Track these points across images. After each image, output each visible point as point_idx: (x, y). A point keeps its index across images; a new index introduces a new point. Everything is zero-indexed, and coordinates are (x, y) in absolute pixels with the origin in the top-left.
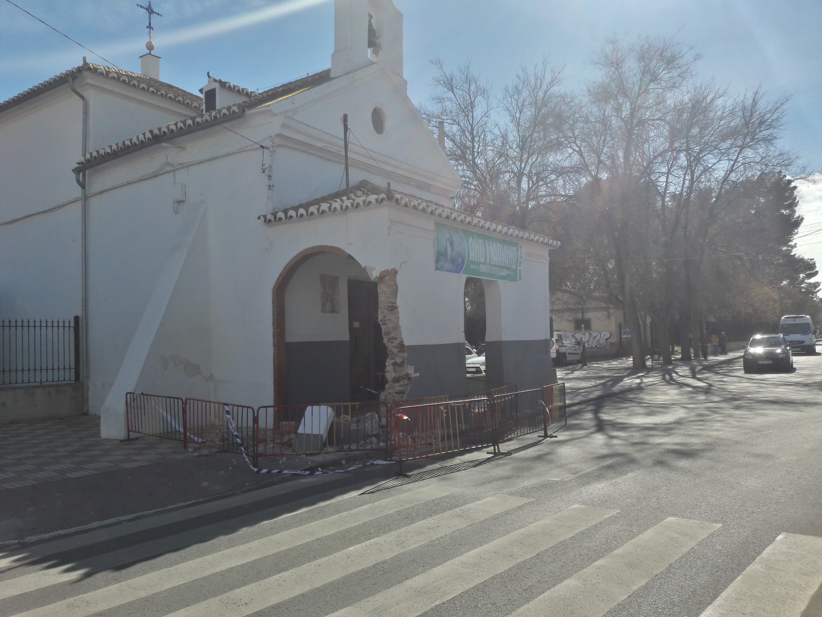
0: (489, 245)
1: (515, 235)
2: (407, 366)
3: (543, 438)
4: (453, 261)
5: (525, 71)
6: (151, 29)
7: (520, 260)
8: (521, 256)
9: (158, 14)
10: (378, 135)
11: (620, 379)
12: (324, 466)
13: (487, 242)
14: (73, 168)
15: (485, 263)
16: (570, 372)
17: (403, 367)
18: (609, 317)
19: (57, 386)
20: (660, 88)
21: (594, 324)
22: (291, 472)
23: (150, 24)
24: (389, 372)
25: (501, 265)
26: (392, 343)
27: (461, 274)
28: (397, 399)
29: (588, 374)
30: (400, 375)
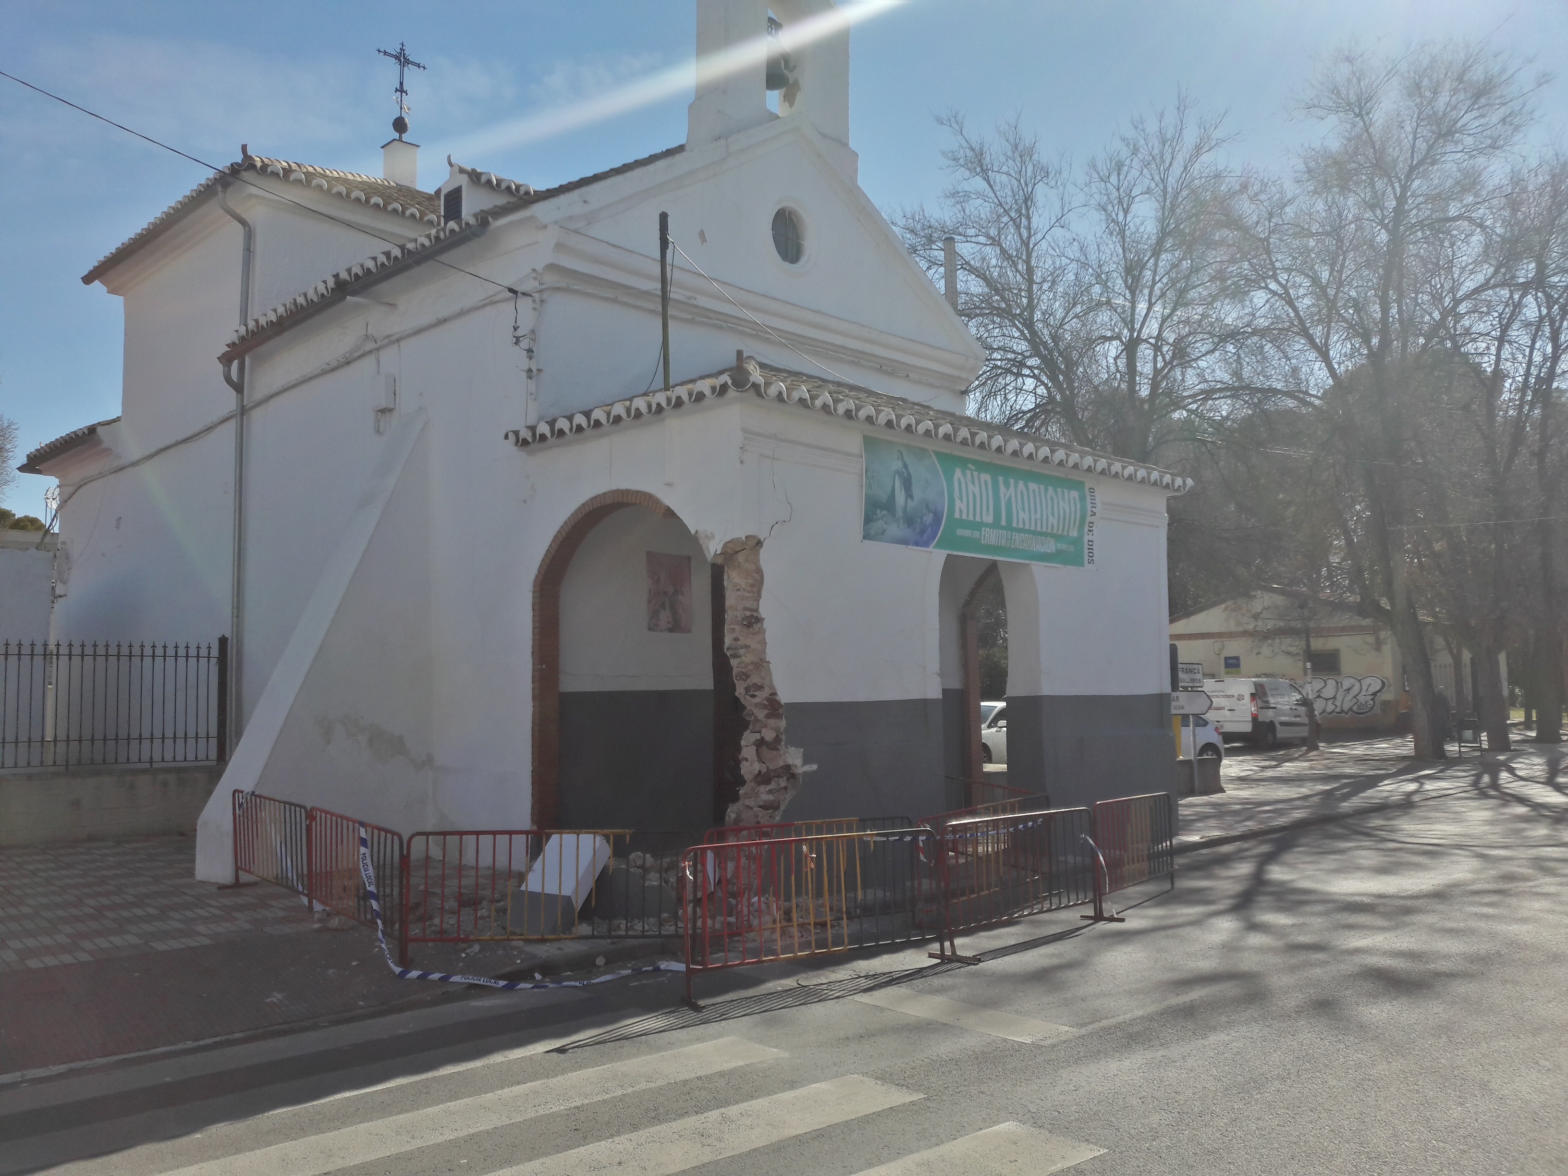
0: (1007, 486)
1: (1071, 463)
2: (786, 747)
3: (1092, 921)
4: (910, 521)
5: (1140, 127)
6: (404, 94)
7: (1089, 519)
8: (1093, 509)
9: (419, 66)
10: (787, 265)
11: (1373, 782)
12: (550, 969)
13: (1001, 479)
14: (220, 355)
15: (996, 525)
16: (1274, 763)
17: (778, 749)
18: (1378, 646)
19: (178, 770)
20: (1462, 151)
21: (1347, 662)
22: (467, 981)
23: (401, 84)
24: (747, 760)
25: (1039, 529)
26: (753, 696)
27: (930, 549)
28: (762, 822)
29: (1311, 768)
30: (771, 768)
